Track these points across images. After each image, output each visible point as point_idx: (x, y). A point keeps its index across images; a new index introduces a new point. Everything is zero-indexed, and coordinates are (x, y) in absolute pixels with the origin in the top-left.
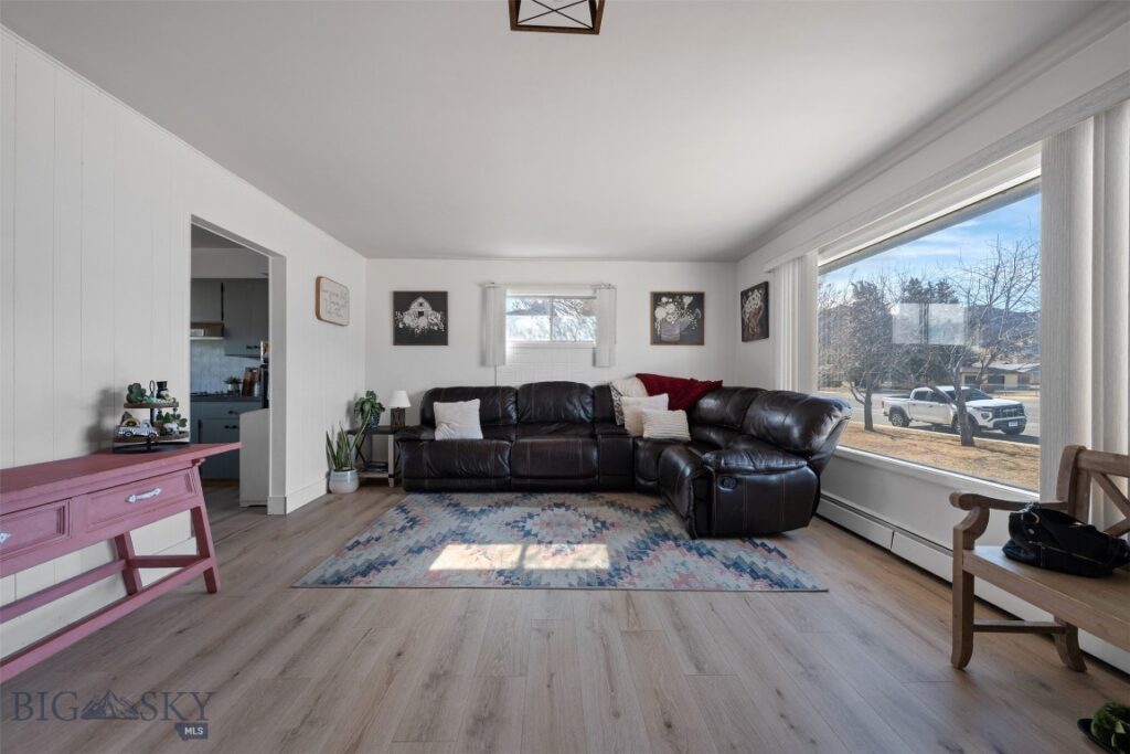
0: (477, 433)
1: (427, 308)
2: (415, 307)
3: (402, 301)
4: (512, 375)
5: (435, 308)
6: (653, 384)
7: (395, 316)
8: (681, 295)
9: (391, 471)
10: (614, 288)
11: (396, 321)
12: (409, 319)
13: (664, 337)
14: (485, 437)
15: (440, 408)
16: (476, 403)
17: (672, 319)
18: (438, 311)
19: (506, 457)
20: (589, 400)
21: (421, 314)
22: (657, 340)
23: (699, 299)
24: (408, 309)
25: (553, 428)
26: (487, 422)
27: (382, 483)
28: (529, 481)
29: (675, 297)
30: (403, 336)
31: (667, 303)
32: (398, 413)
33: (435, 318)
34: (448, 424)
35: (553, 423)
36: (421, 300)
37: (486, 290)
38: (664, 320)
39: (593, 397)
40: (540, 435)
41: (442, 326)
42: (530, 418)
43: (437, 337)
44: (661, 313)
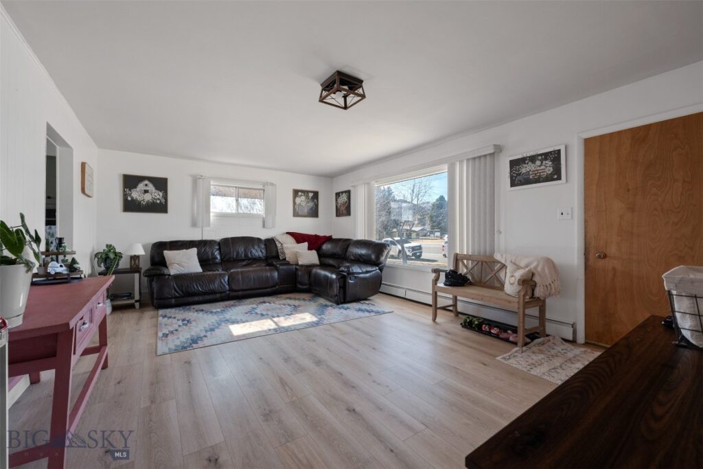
0: (196, 268)
1: (151, 187)
2: (141, 186)
3: (130, 182)
4: (215, 233)
5: (157, 188)
6: (299, 238)
7: (124, 191)
8: (308, 192)
9: (137, 297)
10: (275, 185)
11: (125, 196)
12: (136, 194)
13: (300, 213)
15: (167, 253)
16: (194, 251)
17: (303, 204)
18: (161, 191)
19: (226, 280)
20: (263, 246)
21: (146, 192)
22: (296, 214)
23: (316, 194)
24: (136, 187)
25: (244, 263)
27: (131, 307)
28: (240, 293)
29: (305, 192)
30: (130, 206)
31: (301, 195)
32: (135, 258)
33: (158, 195)
34: (178, 264)
35: (243, 260)
36: (146, 182)
37: (196, 180)
38: (300, 204)
39: (265, 245)
40: (237, 267)
41: (163, 201)
42: (229, 258)
43: (160, 207)
44: (298, 200)
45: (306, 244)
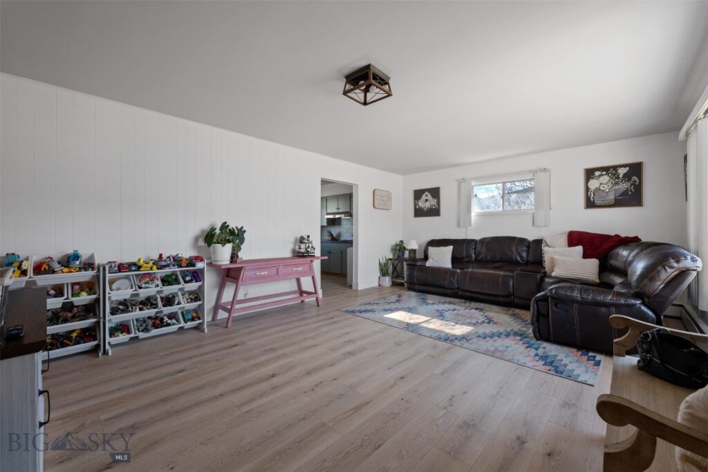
0: (448, 264)
1: (429, 197)
2: (424, 197)
3: (418, 194)
4: (476, 231)
5: (433, 197)
6: (575, 238)
7: (415, 202)
8: (615, 168)
9: (405, 280)
10: (548, 171)
11: (415, 205)
12: (421, 204)
13: (598, 202)
14: (453, 267)
15: (431, 250)
16: (451, 248)
17: (606, 188)
18: (435, 198)
19: (456, 279)
20: (525, 248)
21: (427, 200)
22: (590, 204)
23: (636, 170)
24: (420, 198)
25: (496, 265)
26: (455, 260)
27: (402, 285)
28: (468, 294)
29: (610, 170)
30: (419, 213)
31: (600, 176)
32: (414, 251)
33: (433, 202)
34: (433, 259)
35: (498, 262)
36: (427, 193)
37: (461, 182)
38: (598, 190)
39: (528, 247)
40: (487, 268)
41: (437, 206)
42: (482, 259)
43: (435, 212)
44: (593, 184)
45: (580, 249)
